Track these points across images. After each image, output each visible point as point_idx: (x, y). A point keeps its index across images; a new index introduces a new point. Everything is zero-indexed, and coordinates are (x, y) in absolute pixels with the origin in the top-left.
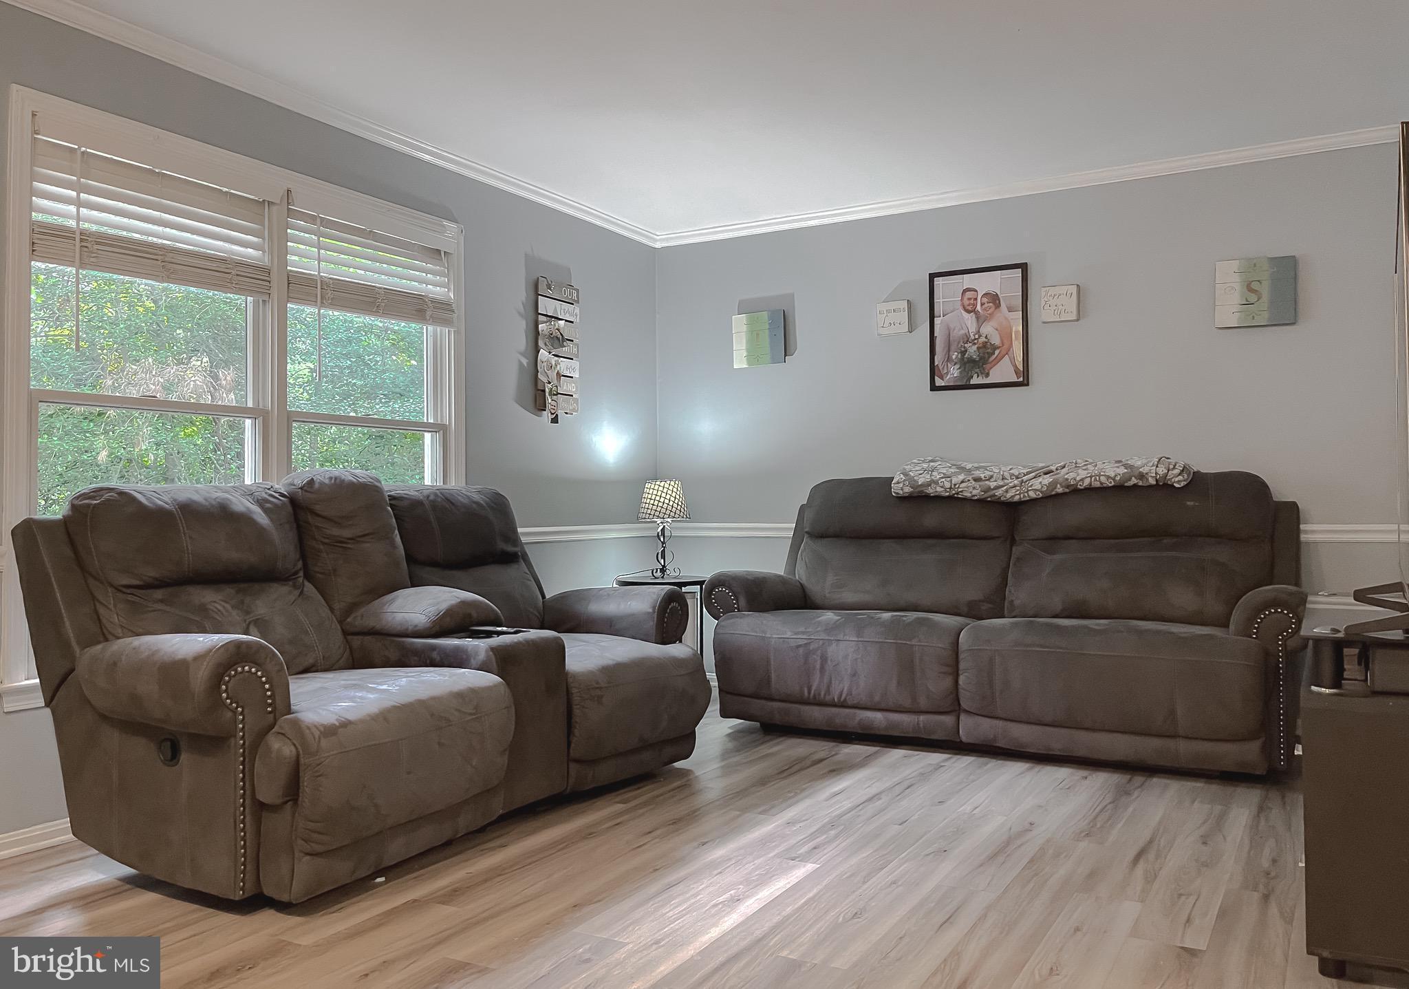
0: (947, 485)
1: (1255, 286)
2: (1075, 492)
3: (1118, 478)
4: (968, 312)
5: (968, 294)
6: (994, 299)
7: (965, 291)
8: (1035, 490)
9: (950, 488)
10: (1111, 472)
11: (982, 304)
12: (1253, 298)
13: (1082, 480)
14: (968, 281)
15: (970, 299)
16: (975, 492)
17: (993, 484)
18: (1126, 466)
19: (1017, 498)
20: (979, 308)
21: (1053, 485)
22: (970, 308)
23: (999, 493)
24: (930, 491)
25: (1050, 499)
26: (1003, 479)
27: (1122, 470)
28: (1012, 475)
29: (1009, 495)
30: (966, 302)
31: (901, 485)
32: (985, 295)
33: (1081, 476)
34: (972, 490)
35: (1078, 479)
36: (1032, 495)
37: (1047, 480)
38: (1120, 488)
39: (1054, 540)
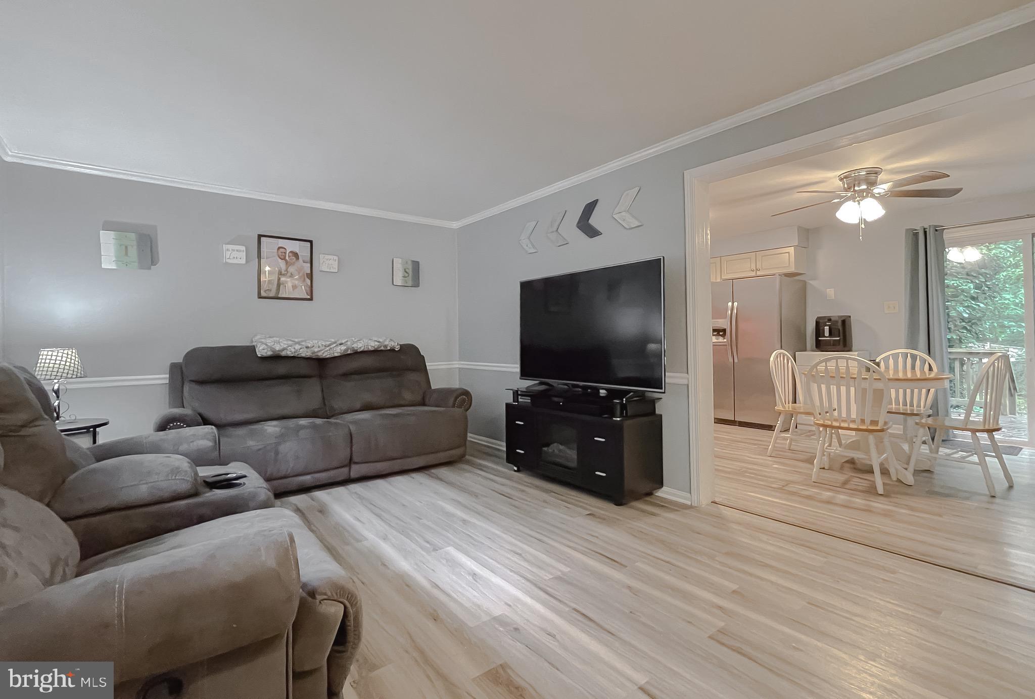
0: (293, 350)
1: (407, 270)
2: (357, 354)
3: (376, 347)
4: (282, 259)
5: (281, 250)
6: (296, 255)
7: (279, 248)
8: (337, 353)
9: (295, 352)
10: (372, 345)
11: (289, 257)
12: (407, 275)
13: (360, 348)
14: (281, 243)
15: (282, 252)
16: (307, 354)
17: (316, 350)
18: (379, 342)
19: (328, 356)
20: (287, 258)
21: (346, 350)
22: (282, 257)
23: (320, 354)
24: (283, 354)
25: (345, 356)
26: (319, 347)
27: (377, 343)
28: (322, 345)
29: (324, 355)
30: (280, 254)
31: (266, 351)
32: (291, 252)
33: (360, 346)
34: (305, 353)
35: (359, 347)
36: (336, 355)
37: (343, 348)
38: (376, 352)
39: (346, 375)
